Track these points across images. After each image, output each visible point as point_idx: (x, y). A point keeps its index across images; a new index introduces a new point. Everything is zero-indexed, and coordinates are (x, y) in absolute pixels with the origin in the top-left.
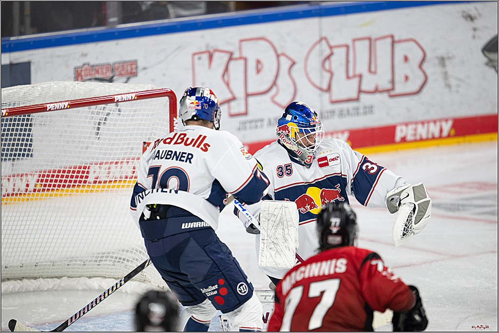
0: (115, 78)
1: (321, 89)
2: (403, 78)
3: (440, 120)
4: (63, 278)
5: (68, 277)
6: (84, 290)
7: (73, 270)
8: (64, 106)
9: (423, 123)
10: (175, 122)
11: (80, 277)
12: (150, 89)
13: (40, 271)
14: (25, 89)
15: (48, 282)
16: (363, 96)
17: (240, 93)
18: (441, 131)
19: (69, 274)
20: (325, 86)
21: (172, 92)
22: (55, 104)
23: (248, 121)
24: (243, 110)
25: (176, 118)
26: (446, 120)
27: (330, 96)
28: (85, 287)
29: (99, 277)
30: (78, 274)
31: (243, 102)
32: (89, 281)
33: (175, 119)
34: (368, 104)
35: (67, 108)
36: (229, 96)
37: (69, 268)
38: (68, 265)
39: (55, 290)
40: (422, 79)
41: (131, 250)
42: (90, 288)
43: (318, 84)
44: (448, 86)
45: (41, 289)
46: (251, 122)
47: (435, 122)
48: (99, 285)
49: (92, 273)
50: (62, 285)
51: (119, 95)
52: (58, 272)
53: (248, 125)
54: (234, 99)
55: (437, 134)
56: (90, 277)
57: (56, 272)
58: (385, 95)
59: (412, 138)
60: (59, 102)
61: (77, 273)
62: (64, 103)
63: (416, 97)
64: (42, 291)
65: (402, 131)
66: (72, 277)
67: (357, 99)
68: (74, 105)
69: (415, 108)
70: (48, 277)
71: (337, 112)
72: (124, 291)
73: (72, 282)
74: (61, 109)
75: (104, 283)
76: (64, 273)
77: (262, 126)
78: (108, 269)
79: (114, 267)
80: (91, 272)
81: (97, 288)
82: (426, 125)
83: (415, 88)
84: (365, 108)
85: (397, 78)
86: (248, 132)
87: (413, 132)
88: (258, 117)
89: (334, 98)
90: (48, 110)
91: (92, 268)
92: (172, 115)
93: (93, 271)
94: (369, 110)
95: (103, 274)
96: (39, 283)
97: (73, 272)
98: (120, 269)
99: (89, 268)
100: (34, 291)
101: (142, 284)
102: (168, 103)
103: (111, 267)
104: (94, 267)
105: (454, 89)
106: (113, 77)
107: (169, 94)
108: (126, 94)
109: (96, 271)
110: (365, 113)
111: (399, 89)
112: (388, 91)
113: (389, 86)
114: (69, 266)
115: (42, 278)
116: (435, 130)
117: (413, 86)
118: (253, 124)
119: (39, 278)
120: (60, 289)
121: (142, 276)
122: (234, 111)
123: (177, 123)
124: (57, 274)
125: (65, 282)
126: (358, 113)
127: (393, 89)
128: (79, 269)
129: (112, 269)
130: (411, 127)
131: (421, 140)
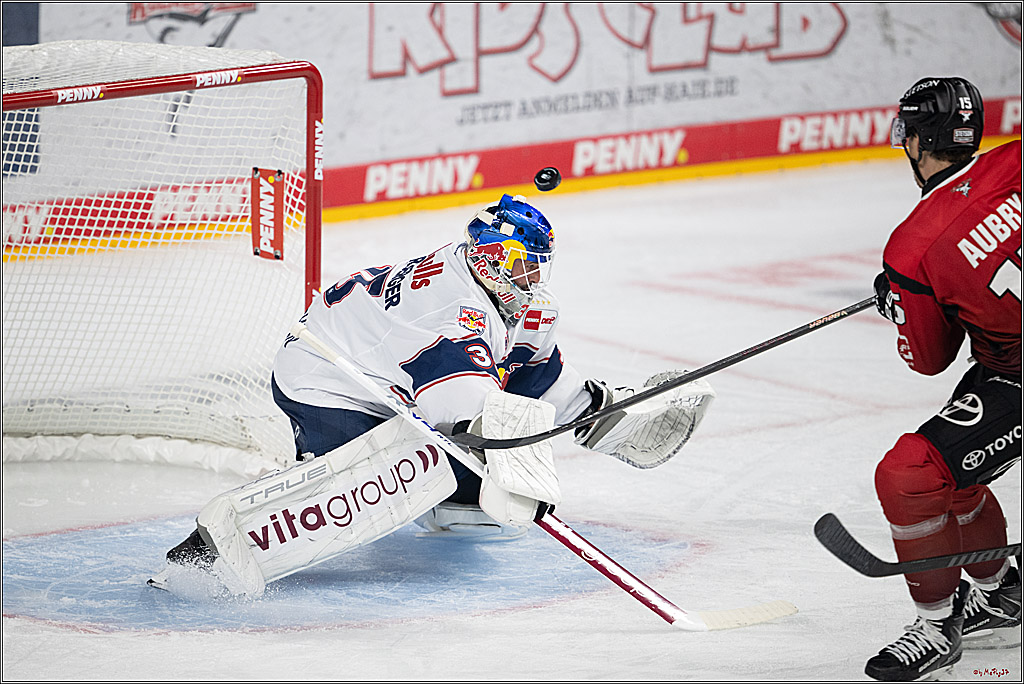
0: (211, 14)
1: (630, 44)
2: (799, 23)
3: (871, 110)
4: (84, 436)
5: (94, 434)
6: (126, 462)
7: (105, 421)
8: (94, 95)
9: (835, 115)
10: (317, 130)
11: (119, 435)
12: (269, 62)
13: (39, 422)
14: (17, 54)
15: (54, 445)
16: (715, 58)
17: (464, 49)
18: (873, 131)
19: (96, 428)
20: (638, 38)
21: (313, 69)
22: (75, 90)
23: (479, 107)
24: (470, 83)
25: (320, 121)
26: (884, 110)
27: (649, 59)
28: (128, 456)
29: (157, 435)
30: (116, 429)
31: (470, 67)
32: (137, 444)
33: (317, 123)
34: (725, 74)
35: (98, 99)
36: (443, 54)
37: (97, 417)
38: (95, 410)
39: (69, 460)
40: (837, 26)
41: (225, 376)
42: (138, 459)
43: (625, 33)
44: (890, 41)
45: (39, 458)
46: (485, 107)
47: (860, 113)
48: (157, 453)
49: (143, 427)
50: (82, 450)
51: (205, 72)
52: (75, 424)
53: (479, 114)
54: (452, 60)
55: (864, 139)
56: (138, 437)
57: (70, 423)
58: (762, 56)
59: (814, 145)
60: (83, 86)
61: (114, 428)
62: (93, 88)
63: (823, 63)
64: (41, 461)
65: (792, 130)
66: (103, 435)
67: (704, 65)
68: (114, 91)
69: (819, 84)
70: (55, 433)
71: (662, 90)
72: (206, 467)
73: (103, 446)
74: (87, 100)
75: (166, 450)
76: (87, 427)
77: (508, 117)
78: (176, 420)
79: (187, 416)
80: (141, 425)
81: (152, 459)
82: (842, 119)
83: (822, 44)
84: (719, 81)
85: (785, 24)
86: (479, 127)
87: (816, 133)
88: (500, 98)
89: (657, 62)
90: (59, 101)
91: (143, 418)
92: (312, 114)
93: (146, 425)
94: (728, 86)
95: (166, 430)
96: (35, 446)
97: (105, 424)
98: (200, 422)
99: (137, 418)
100: (25, 461)
101: (244, 453)
102: (306, 91)
103: (181, 417)
104: (147, 415)
105: (901, 47)
106: (206, 12)
107: (307, 73)
108: (221, 70)
109: (151, 425)
110: (719, 94)
111: (789, 46)
112: (766, 48)
113: (769, 39)
114: (96, 413)
115: (42, 434)
116: (860, 128)
117: (818, 40)
118: (490, 113)
119: (36, 434)
120: (77, 459)
121: (243, 437)
122: (450, 86)
123: (321, 132)
124: (73, 428)
125: (88, 444)
126: (704, 92)
127: (777, 45)
128: (118, 418)
129: (183, 421)
130: (812, 122)
131: (832, 148)
